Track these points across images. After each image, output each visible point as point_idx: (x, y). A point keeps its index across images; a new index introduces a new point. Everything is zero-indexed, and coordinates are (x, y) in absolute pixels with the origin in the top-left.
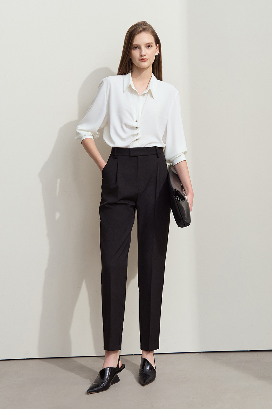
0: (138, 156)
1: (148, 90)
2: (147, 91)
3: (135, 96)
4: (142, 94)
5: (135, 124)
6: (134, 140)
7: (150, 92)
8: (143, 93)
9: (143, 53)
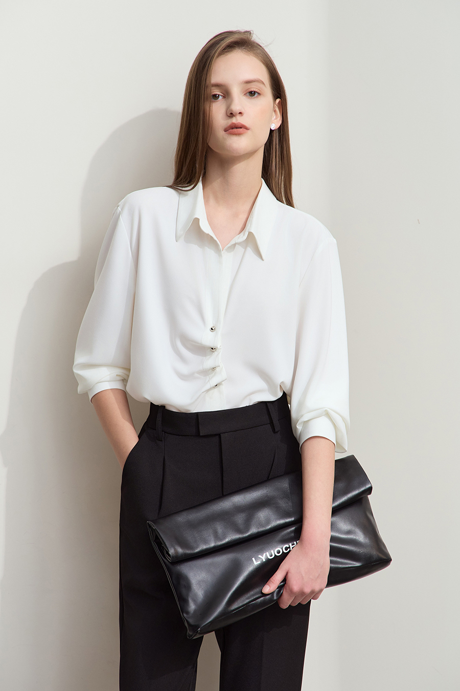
0: (219, 435)
1: (247, 234)
2: (243, 237)
3: (210, 252)
4: (229, 245)
5: (207, 339)
6: (208, 387)
7: (251, 240)
8: (233, 242)
9: (236, 107)
